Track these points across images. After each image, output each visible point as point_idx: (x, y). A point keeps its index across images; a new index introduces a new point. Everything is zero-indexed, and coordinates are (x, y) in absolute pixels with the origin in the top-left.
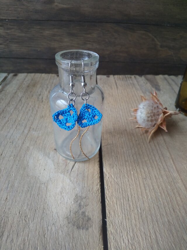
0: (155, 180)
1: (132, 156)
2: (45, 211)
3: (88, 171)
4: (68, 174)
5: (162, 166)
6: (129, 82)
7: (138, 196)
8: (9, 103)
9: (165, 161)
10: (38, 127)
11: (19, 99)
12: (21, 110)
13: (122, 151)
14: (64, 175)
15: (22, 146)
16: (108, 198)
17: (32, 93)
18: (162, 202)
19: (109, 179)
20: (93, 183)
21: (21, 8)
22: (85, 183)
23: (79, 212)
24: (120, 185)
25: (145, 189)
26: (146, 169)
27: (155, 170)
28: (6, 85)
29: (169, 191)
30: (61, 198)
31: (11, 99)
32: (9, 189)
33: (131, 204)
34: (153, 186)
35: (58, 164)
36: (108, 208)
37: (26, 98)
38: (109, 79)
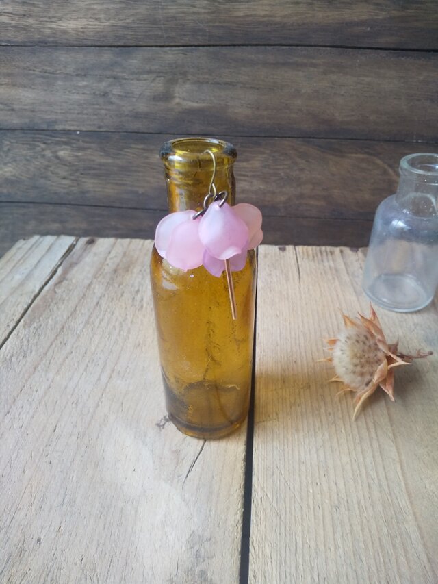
0: (357, 512)
1: (315, 450)
2: (129, 561)
3: (221, 480)
4: (180, 483)
5: (376, 479)
6: (326, 264)
7: (317, 545)
8: (75, 310)
9: (384, 468)
10: (128, 371)
11: (95, 301)
12: (98, 327)
14: (171, 486)
15: (95, 412)
16: (254, 544)
17: (121, 287)
18: (365, 564)
19: (262, 501)
20: (228, 509)
21: (106, 110)
22: (211, 507)
23: (194, 570)
24: (282, 517)
25: (333, 529)
26: (341, 485)
27: (361, 487)
28: (72, 265)
29: (384, 541)
30: (162, 537)
31: (80, 301)
32: (65, 506)
33: (301, 562)
34: (351, 525)
35: (161, 458)
36: (253, 565)
37: (110, 299)
38: (284, 256)
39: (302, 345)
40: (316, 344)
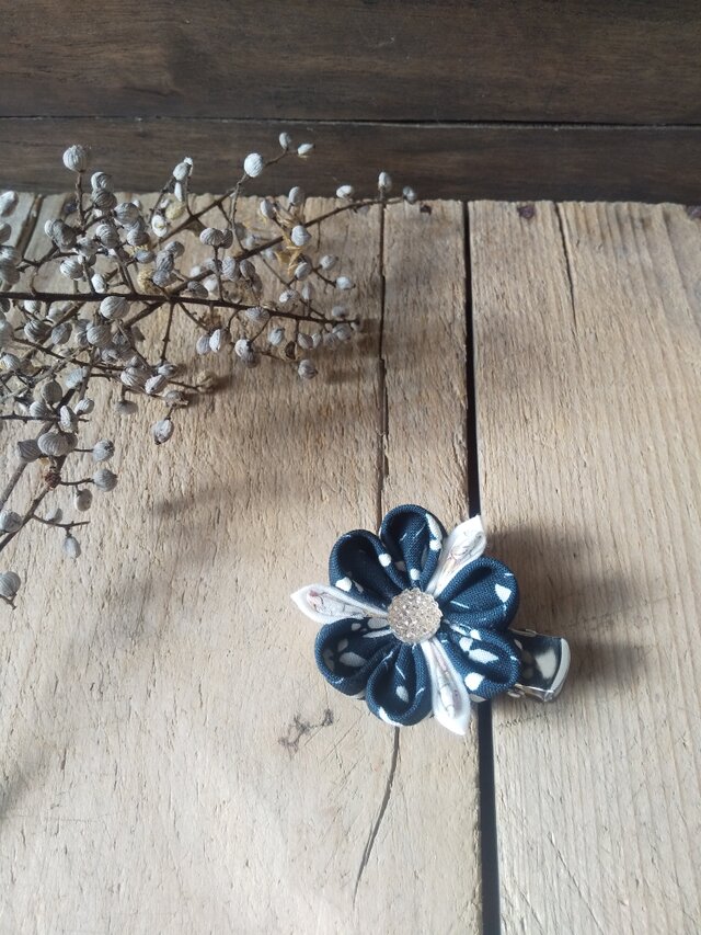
1: (629, 797)
4: (347, 895)
6: (634, 258)
13: (588, 764)
14: (330, 902)
19: (523, 926)
35: (300, 831)
38: (532, 237)
39: (589, 504)
40: (621, 503)
